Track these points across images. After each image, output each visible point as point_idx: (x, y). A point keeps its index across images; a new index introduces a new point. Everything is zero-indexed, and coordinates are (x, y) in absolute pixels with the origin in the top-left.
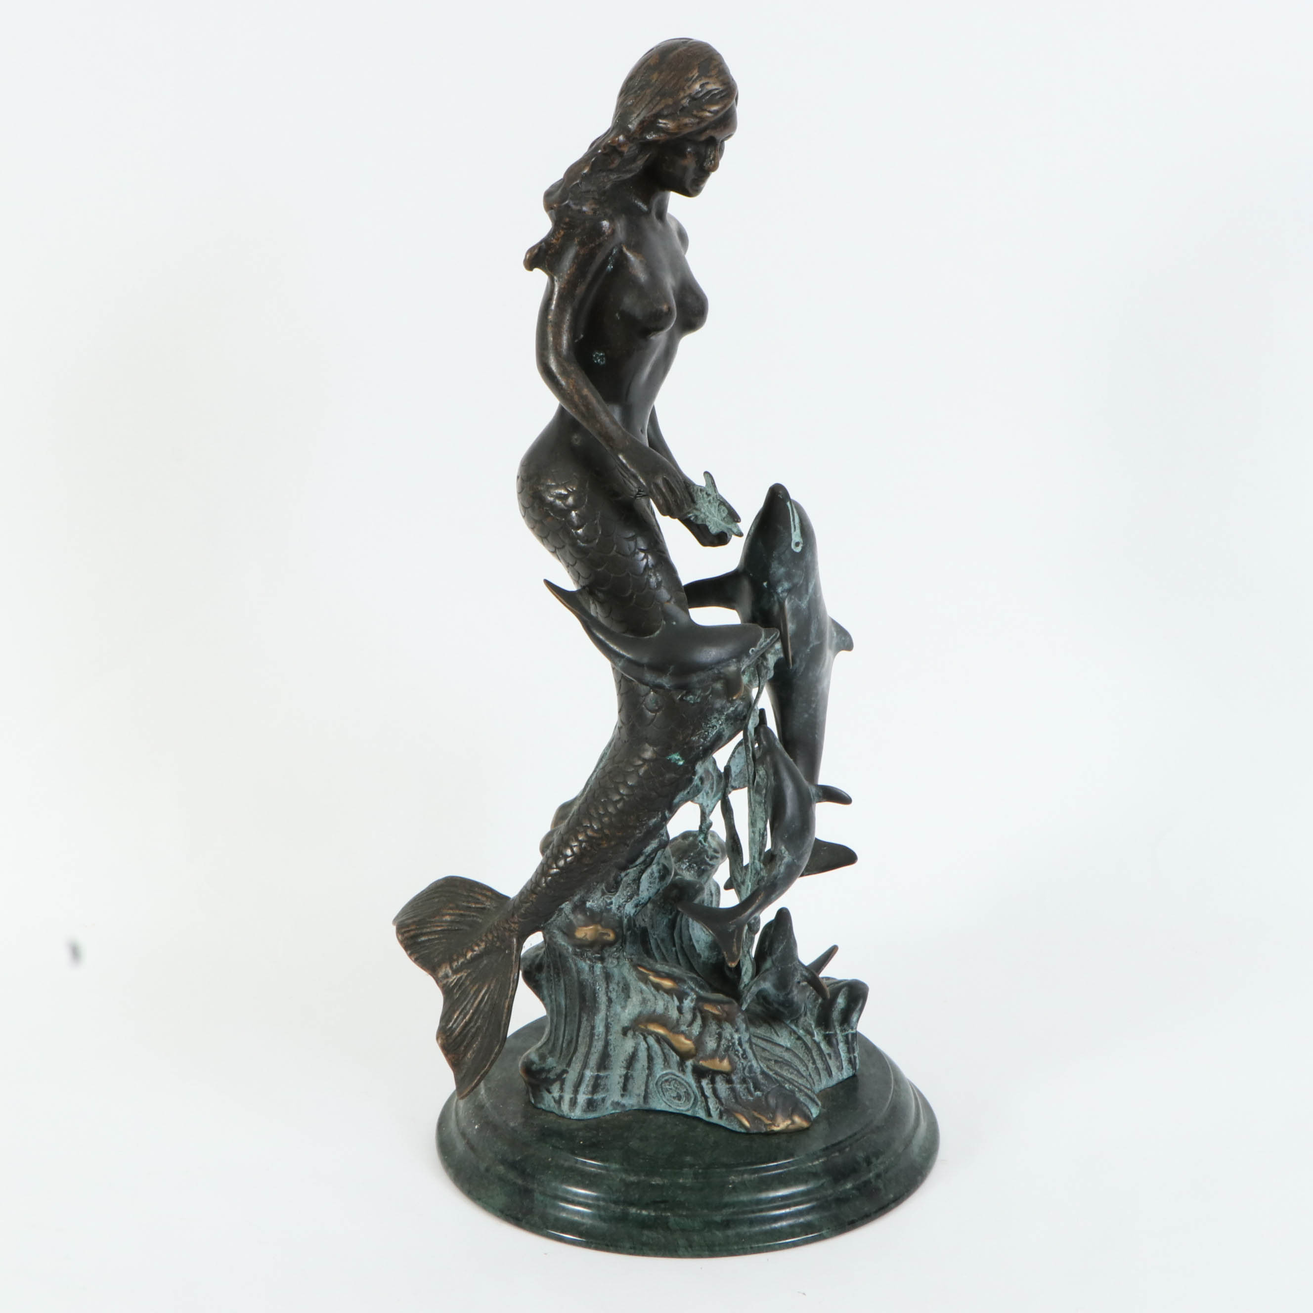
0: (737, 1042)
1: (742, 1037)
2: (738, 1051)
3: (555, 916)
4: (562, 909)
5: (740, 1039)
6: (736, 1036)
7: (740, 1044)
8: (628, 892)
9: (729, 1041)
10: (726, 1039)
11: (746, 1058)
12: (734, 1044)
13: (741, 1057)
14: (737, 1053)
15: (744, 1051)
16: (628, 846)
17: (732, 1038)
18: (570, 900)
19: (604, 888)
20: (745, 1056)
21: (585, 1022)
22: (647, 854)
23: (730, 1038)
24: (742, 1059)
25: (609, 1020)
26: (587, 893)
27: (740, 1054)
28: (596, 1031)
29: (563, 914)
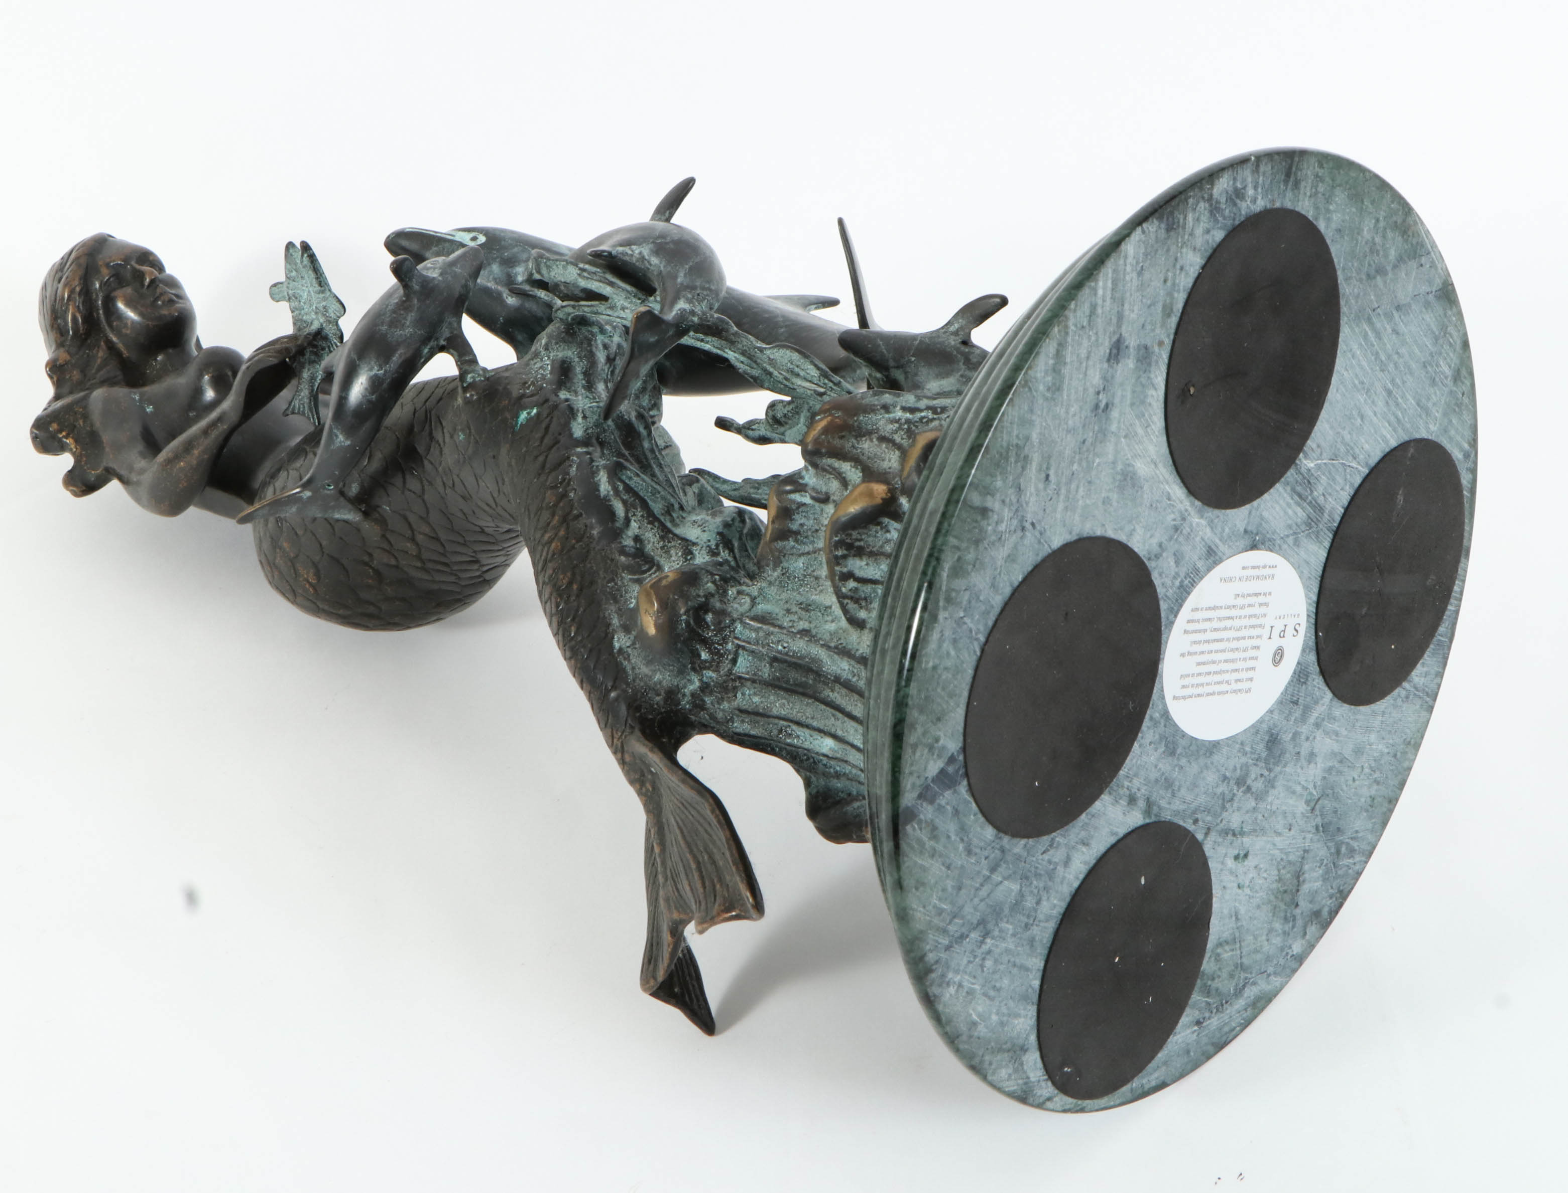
0: (908, 415)
1: (904, 404)
2: (922, 418)
3: (625, 663)
4: (620, 649)
5: (904, 409)
6: (899, 414)
7: (912, 410)
8: (677, 554)
9: (900, 428)
10: (896, 432)
11: (944, 409)
12: (908, 421)
13: (935, 416)
14: (925, 420)
15: (928, 408)
16: (581, 515)
17: (897, 421)
18: (614, 631)
19: (630, 577)
20: (939, 410)
21: (836, 694)
22: (612, 493)
23: (897, 425)
24: (940, 416)
25: (832, 645)
26: (616, 601)
27: (930, 417)
28: (845, 675)
29: (629, 650)
